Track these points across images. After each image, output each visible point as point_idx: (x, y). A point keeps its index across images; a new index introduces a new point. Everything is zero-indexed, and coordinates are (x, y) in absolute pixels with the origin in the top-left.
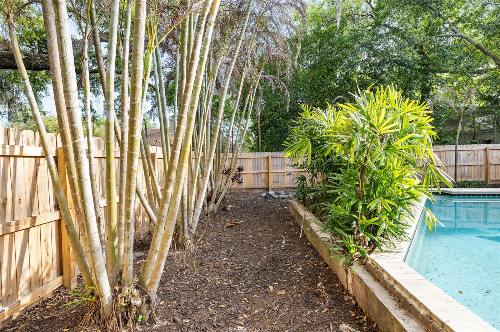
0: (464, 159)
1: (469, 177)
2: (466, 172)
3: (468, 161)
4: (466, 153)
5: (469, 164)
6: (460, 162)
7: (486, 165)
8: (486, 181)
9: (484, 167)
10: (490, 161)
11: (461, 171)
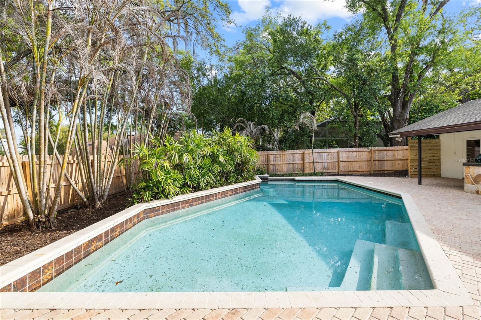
0: (324, 158)
1: (328, 169)
2: (326, 166)
3: (327, 159)
4: (326, 153)
5: (328, 161)
6: (322, 159)
7: (338, 162)
8: (338, 172)
9: (337, 163)
10: (341, 159)
11: (323, 166)
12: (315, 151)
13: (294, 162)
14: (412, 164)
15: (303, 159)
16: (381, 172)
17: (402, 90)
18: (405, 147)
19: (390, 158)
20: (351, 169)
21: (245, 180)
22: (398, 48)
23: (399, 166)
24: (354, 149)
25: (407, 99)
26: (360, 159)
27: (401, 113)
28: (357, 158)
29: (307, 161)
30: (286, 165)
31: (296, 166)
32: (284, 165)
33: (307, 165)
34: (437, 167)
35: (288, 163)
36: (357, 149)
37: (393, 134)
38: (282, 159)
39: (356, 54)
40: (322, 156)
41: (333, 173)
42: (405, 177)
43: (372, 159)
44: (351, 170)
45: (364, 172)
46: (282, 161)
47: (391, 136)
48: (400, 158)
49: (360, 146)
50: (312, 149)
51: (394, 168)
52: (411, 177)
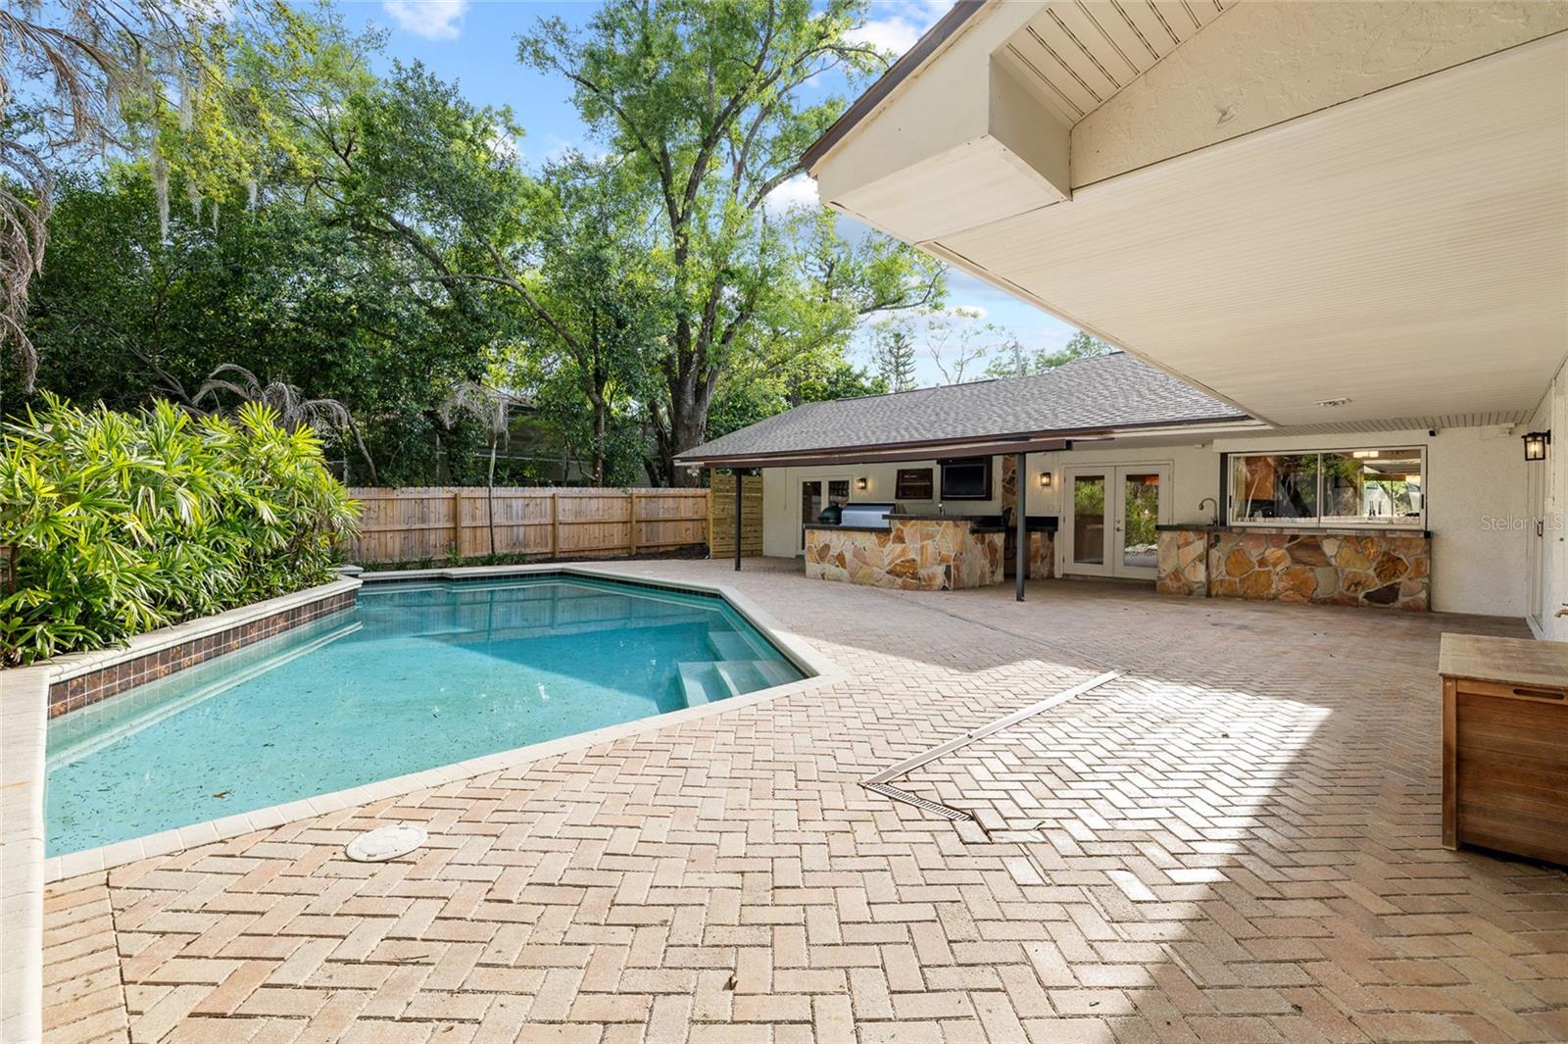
0: (518, 512)
1: (526, 546)
2: (521, 537)
3: (524, 517)
4: (521, 501)
5: (526, 522)
6: (511, 518)
7: (553, 525)
8: (553, 553)
9: (550, 528)
10: (560, 518)
11: (512, 535)
12: (498, 491)
13: (423, 526)
14: (717, 529)
15: (455, 516)
16: (652, 550)
17: (695, 357)
18: (700, 491)
19: (670, 517)
20: (584, 544)
21: (308, 582)
22: (690, 257)
23: (688, 536)
24: (592, 491)
25: (704, 379)
26: (606, 518)
27: (693, 409)
28: (601, 513)
29: (466, 522)
30: (396, 534)
31: (432, 537)
32: (389, 535)
33: (466, 536)
34: (757, 534)
35: (405, 527)
36: (600, 491)
37: (683, 460)
38: (382, 515)
39: (606, 246)
40: (511, 507)
41: (539, 557)
42: (704, 558)
43: (634, 519)
44: (586, 545)
45: (616, 552)
46: (383, 521)
47: (677, 463)
48: (689, 515)
49: (606, 485)
50: (488, 486)
51: (679, 540)
52: (715, 558)
